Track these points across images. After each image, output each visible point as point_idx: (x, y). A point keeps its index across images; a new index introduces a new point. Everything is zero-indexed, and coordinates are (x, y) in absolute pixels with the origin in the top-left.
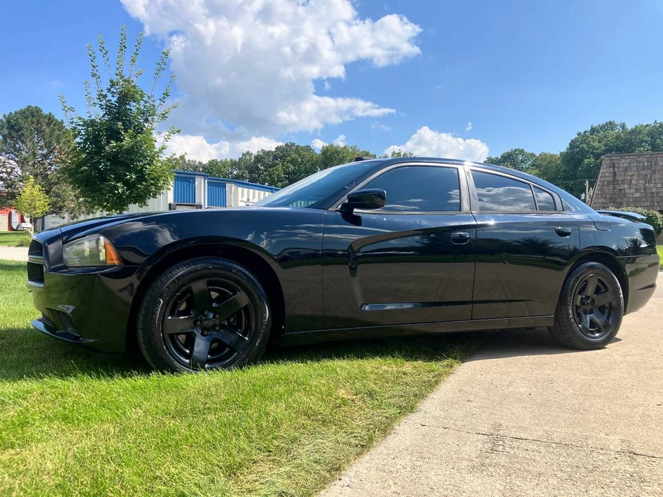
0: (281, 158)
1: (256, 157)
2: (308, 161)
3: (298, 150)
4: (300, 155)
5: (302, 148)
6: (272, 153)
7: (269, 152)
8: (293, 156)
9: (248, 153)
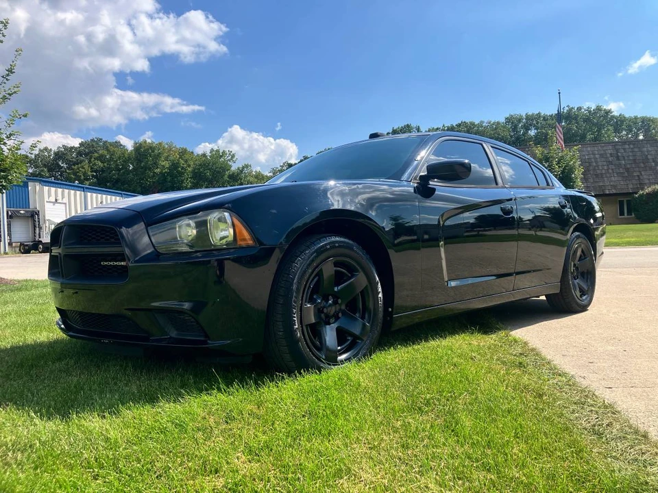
0: (86, 155)
1: (56, 154)
2: (119, 158)
3: (106, 146)
4: (108, 150)
5: (111, 144)
6: (76, 148)
7: (72, 148)
8: (101, 152)
9: (46, 149)
